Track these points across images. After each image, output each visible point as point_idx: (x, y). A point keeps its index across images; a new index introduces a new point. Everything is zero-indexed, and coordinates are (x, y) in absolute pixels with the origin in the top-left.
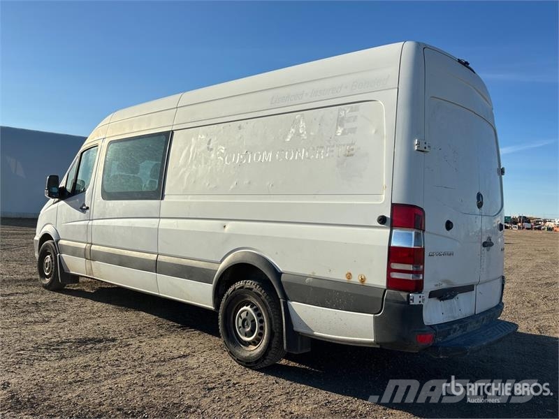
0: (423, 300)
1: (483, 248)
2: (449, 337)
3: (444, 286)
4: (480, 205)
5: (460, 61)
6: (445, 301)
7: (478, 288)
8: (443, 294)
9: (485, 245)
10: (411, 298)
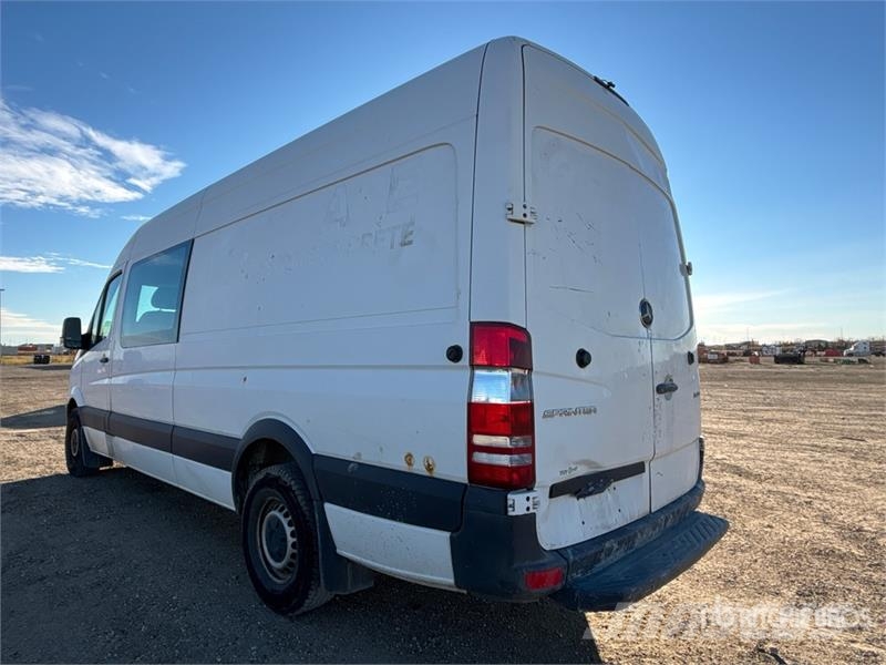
0: (535, 505)
1: (657, 396)
2: (598, 567)
3: (582, 471)
4: (647, 322)
5: (596, 79)
6: (587, 498)
7: (653, 468)
8: (581, 487)
9: (661, 389)
10: (510, 502)
